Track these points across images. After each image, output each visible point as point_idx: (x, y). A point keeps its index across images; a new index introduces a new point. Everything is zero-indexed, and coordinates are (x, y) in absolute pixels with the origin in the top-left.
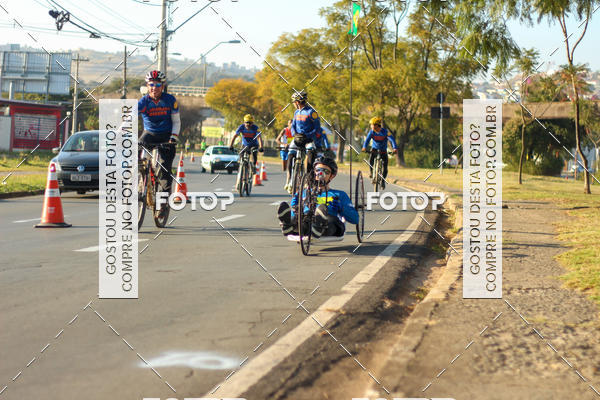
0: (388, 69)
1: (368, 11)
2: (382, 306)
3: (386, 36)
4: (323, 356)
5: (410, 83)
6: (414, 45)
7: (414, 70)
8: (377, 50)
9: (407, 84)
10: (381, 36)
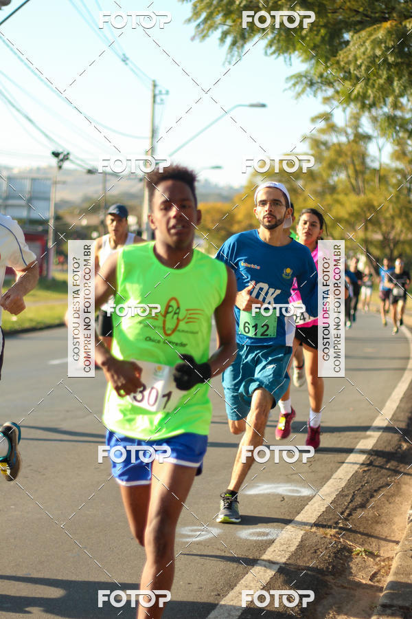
0: (371, 196)
1: (352, 138)
2: (400, 448)
3: (368, 161)
4: (367, 487)
5: (393, 209)
6: (398, 171)
7: (398, 197)
8: (360, 177)
9: (391, 211)
10: (363, 163)
